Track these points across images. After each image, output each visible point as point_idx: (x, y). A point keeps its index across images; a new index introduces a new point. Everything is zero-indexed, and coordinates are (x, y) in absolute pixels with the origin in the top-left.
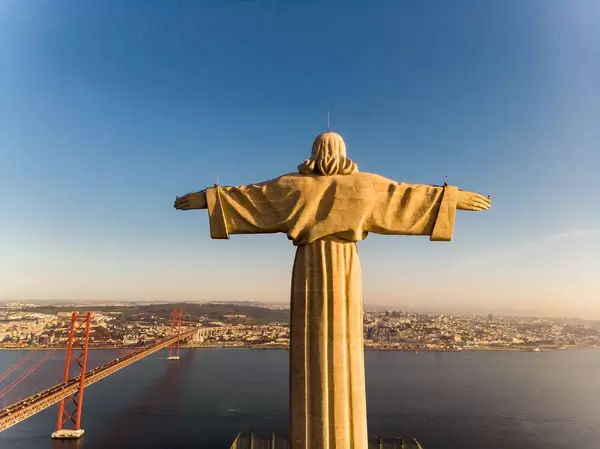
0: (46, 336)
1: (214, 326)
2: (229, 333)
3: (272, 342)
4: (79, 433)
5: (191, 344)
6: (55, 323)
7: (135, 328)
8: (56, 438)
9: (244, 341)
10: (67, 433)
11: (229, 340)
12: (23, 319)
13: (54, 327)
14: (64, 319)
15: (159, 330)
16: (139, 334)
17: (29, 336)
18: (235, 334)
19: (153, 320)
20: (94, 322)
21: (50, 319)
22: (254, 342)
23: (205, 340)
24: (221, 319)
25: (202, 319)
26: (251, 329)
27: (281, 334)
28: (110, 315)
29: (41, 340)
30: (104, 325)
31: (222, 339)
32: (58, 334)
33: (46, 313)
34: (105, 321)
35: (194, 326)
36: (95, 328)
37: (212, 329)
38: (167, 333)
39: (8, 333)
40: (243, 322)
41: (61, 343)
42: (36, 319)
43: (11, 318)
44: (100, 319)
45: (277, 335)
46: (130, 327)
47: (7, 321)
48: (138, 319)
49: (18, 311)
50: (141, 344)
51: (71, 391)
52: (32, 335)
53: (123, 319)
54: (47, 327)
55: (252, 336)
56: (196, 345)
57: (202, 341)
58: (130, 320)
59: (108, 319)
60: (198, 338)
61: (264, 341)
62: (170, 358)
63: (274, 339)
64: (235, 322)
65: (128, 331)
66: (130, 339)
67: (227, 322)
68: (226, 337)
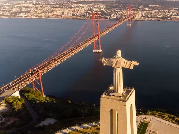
0: (85, 14)
1: (145, 10)
2: (151, 14)
3: (169, 18)
4: (101, 51)
5: (135, 19)
6: (87, 8)
7: (115, 11)
8: (94, 52)
9: (157, 17)
10: (97, 51)
11: (151, 17)
12: (77, 7)
13: (87, 10)
14: (90, 6)
15: (124, 12)
16: (116, 14)
17: (80, 14)
18: (153, 14)
19: (121, 8)
20: (100, 8)
21: (85, 7)
22: (161, 18)
23: (141, 17)
24: (148, 7)
25: (140, 7)
26: (161, 12)
27: (174, 14)
28: (105, 5)
29: (84, 16)
30: (103, 10)
31: (148, 17)
32: (89, 13)
33: (84, 4)
34: (104, 8)
35: (137, 11)
36: (101, 11)
37: (144, 12)
38: (126, 14)
39: (73, 12)
40: (158, 8)
41: (91, 17)
42: (81, 7)
43: (73, 6)
44: (102, 7)
45: (172, 14)
46: (113, 11)
47: (72, 7)
48: (115, 7)
49: (74, 3)
50: (117, 18)
51: (96, 39)
52: (81, 13)
53: (110, 7)
54: (85, 10)
55: (161, 15)
56: (138, 19)
57: (140, 17)
58: (113, 7)
59: (105, 7)
60: (138, 16)
61: (166, 18)
62: (128, 25)
63: (170, 17)
64: (154, 9)
65: (112, 13)
66: (113, 16)
67: (150, 8)
68: (150, 16)
